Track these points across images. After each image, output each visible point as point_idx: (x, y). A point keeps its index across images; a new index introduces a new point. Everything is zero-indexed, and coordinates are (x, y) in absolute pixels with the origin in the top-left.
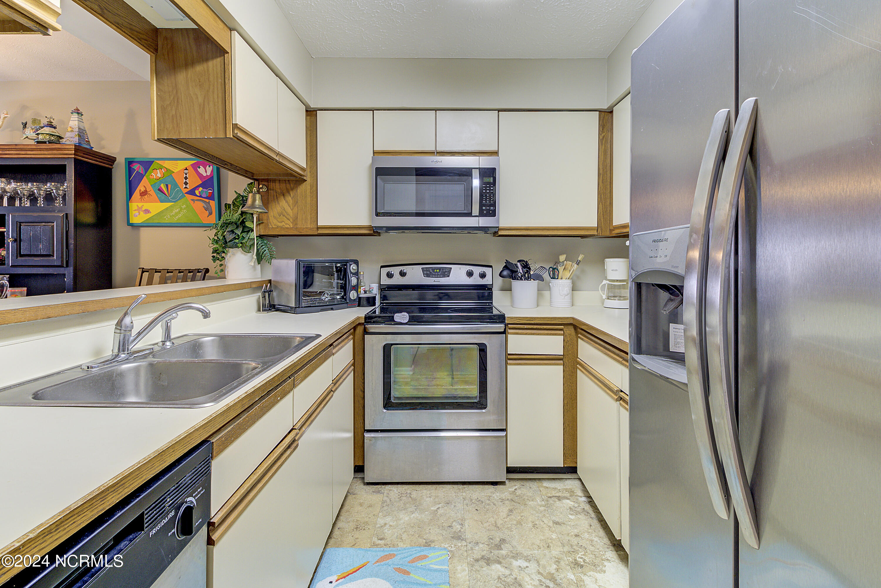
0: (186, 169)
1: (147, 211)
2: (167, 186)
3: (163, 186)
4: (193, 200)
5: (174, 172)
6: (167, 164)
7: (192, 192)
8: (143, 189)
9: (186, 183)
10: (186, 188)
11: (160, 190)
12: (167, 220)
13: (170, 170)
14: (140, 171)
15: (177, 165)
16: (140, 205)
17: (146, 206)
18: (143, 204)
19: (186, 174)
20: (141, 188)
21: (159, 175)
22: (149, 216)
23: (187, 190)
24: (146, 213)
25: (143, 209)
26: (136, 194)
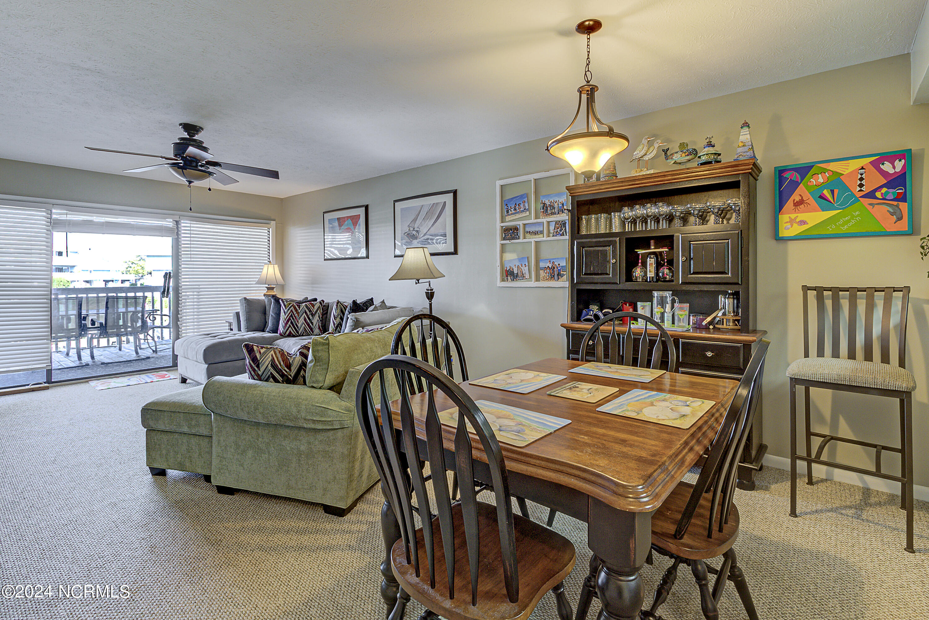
0: (862, 168)
1: (803, 222)
2: (832, 192)
3: (827, 193)
4: (870, 204)
5: (843, 174)
6: (833, 167)
7: (871, 195)
8: (797, 199)
9: (861, 185)
10: (861, 190)
11: (822, 197)
12: (830, 230)
13: (837, 172)
14: (794, 178)
15: (848, 166)
16: (793, 216)
17: (801, 216)
18: (797, 215)
19: (862, 174)
20: (796, 197)
21: (821, 180)
22: (804, 227)
23: (862, 194)
24: (801, 225)
25: (798, 220)
26: (789, 204)
